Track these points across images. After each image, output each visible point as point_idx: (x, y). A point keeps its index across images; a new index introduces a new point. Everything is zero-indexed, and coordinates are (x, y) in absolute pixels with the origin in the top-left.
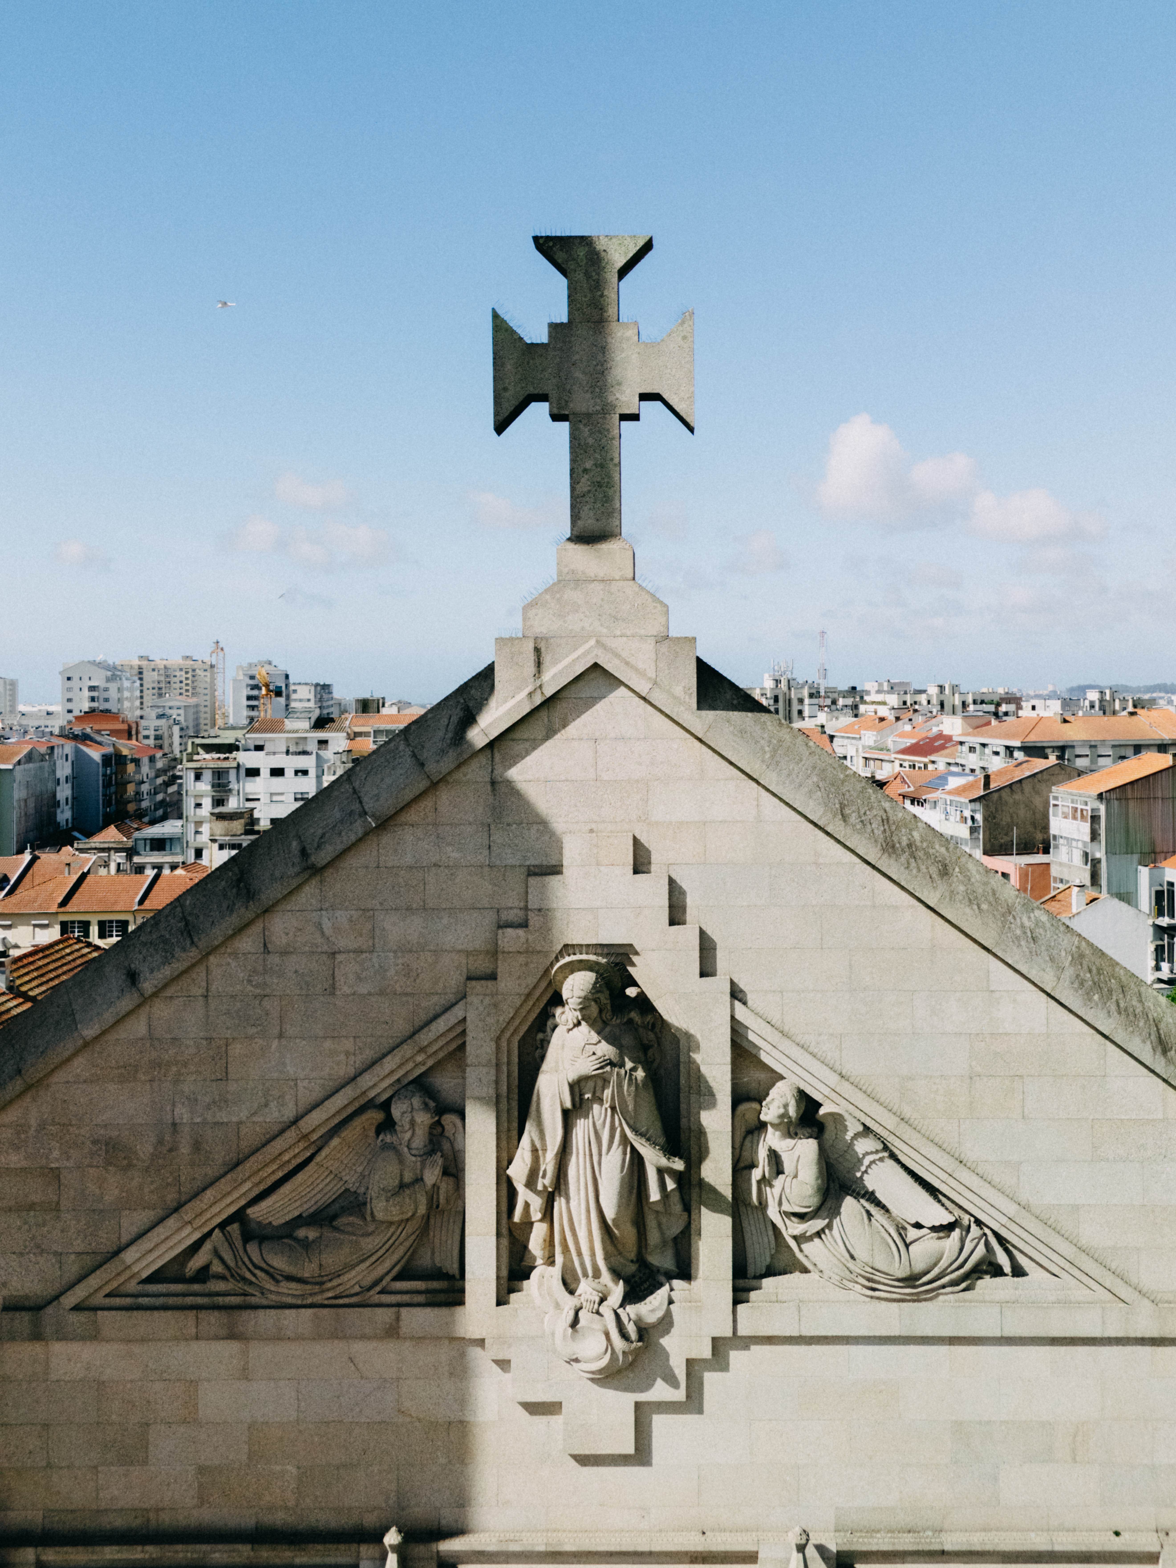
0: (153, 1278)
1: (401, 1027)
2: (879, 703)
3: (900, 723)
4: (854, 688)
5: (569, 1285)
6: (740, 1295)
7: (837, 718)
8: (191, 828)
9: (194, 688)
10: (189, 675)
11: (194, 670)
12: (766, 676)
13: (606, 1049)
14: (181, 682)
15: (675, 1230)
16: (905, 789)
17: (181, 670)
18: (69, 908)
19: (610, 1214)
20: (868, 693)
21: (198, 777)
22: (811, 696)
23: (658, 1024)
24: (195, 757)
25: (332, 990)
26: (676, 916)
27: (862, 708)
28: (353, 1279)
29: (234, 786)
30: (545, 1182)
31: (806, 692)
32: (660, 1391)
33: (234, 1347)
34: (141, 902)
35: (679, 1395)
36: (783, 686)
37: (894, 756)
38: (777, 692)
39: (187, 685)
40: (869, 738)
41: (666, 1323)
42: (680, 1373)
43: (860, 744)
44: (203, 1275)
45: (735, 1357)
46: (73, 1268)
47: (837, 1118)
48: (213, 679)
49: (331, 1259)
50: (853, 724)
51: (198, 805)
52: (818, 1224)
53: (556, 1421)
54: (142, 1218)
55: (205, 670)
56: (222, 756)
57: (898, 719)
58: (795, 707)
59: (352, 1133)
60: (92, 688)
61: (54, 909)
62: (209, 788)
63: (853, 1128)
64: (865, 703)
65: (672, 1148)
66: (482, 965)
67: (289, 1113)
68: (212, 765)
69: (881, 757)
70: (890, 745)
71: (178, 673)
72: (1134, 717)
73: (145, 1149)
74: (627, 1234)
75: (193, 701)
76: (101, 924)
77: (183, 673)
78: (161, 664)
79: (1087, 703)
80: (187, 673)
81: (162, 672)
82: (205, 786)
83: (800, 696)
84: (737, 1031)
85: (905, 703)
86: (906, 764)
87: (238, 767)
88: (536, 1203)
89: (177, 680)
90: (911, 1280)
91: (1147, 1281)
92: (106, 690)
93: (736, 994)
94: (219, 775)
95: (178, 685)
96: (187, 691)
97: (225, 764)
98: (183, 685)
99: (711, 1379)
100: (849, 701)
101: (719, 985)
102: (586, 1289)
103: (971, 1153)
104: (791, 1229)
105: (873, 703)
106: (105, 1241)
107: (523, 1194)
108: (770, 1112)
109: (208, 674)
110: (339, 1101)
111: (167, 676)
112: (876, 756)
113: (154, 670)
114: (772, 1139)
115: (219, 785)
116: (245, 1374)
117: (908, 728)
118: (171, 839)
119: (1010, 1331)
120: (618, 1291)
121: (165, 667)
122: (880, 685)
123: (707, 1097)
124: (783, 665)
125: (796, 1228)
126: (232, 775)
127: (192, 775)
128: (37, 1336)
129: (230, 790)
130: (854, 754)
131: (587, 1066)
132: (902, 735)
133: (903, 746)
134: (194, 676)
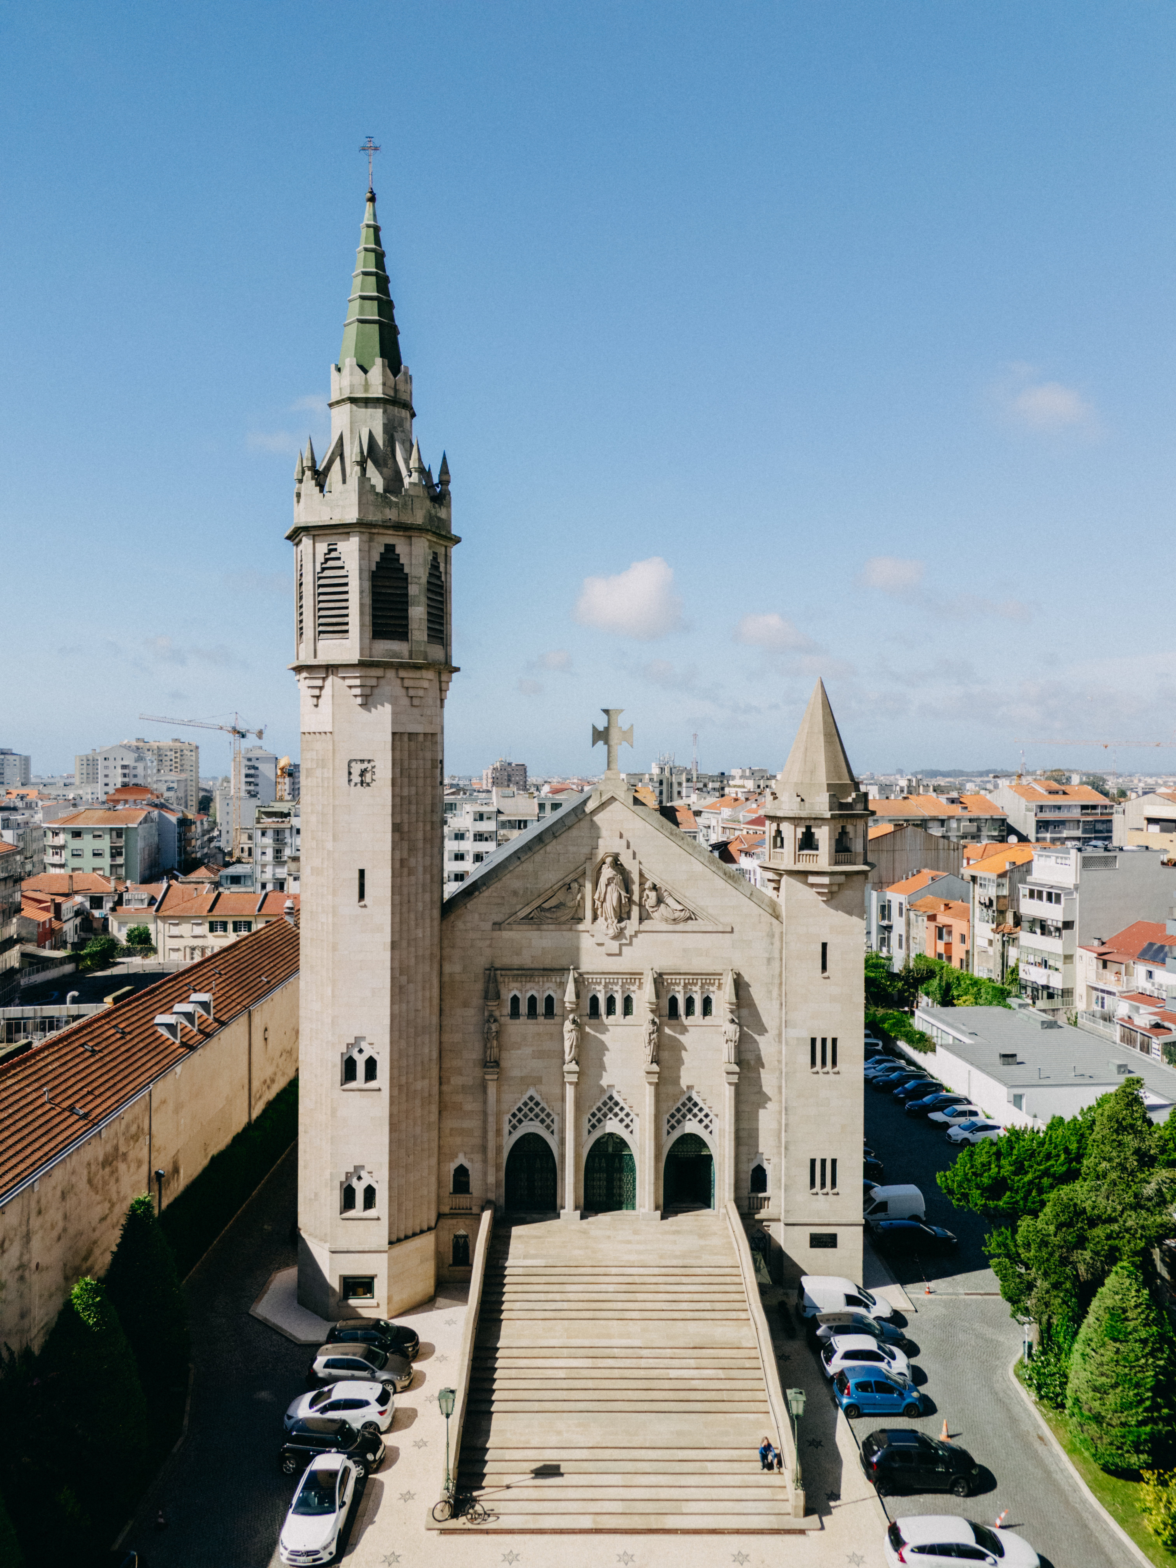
0: (522, 919)
1: (572, 868)
2: (739, 787)
3: (749, 802)
4: (723, 774)
5: (606, 919)
6: (640, 923)
7: (705, 798)
8: (259, 868)
9: (182, 766)
10: (178, 755)
11: (182, 751)
12: (653, 765)
13: (614, 873)
14: (171, 760)
15: (627, 910)
16: (742, 847)
17: (171, 750)
18: (215, 912)
19: (615, 905)
20: (733, 778)
21: (263, 834)
22: (688, 780)
23: (624, 869)
24: (262, 821)
25: (559, 861)
26: (628, 847)
27: (727, 790)
28: (563, 919)
29: (288, 840)
30: (602, 899)
31: (684, 778)
32: (624, 941)
33: (539, 932)
34: (259, 910)
35: (628, 942)
36: (667, 772)
37: (743, 826)
38: (661, 777)
39: (176, 762)
40: (726, 812)
41: (625, 927)
42: (628, 937)
43: (720, 817)
44: (532, 918)
45: (639, 935)
46: (507, 916)
47: (660, 888)
48: (197, 758)
49: (559, 914)
50: (716, 803)
51: (264, 853)
52: (656, 909)
53: (603, 947)
54: (521, 906)
55: (191, 751)
56: (280, 820)
57: (747, 799)
58: (676, 789)
59: (563, 889)
60: (124, 767)
61: (205, 913)
62: (271, 841)
63: (663, 890)
64: (729, 786)
65: (627, 893)
66: (589, 856)
67: (550, 885)
68: (273, 826)
69: (734, 827)
70: (741, 818)
71: (169, 753)
72: (906, 801)
73: (521, 892)
74: (618, 910)
75: (183, 776)
76: (235, 923)
77: (173, 753)
78: (155, 745)
79: (898, 788)
80: (176, 753)
81: (155, 752)
82: (268, 840)
83: (679, 780)
84: (640, 871)
85: (759, 787)
86: (751, 832)
87: (291, 828)
88: (600, 904)
89: (168, 758)
90: (674, 920)
91: (722, 921)
92: (135, 768)
93: (640, 863)
94: (278, 832)
95: (169, 763)
96: (176, 767)
97: (282, 826)
98: (173, 763)
99: (634, 939)
100: (717, 785)
101: (637, 861)
102: (609, 921)
103: (687, 895)
104: (650, 910)
105: (735, 786)
106: (513, 911)
107: (597, 902)
108: (647, 886)
109: (193, 753)
110: (560, 883)
111: (160, 755)
112: (730, 826)
113: (149, 750)
114: (647, 892)
115: (278, 840)
116: (541, 938)
117: (754, 806)
118: (245, 876)
119: (694, 930)
120: (616, 921)
121: (158, 747)
122: (744, 771)
123: (633, 883)
124: (667, 756)
125: (652, 910)
126: (287, 832)
127: (259, 833)
128: (500, 930)
129: (286, 843)
130: (715, 824)
131: (611, 875)
132: (751, 811)
133: (749, 819)
134: (182, 755)
